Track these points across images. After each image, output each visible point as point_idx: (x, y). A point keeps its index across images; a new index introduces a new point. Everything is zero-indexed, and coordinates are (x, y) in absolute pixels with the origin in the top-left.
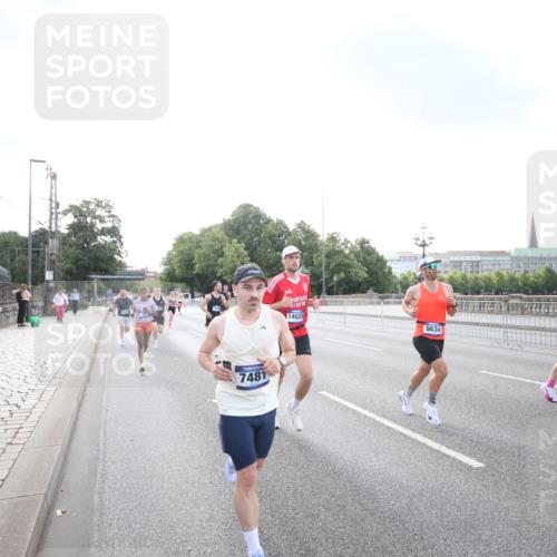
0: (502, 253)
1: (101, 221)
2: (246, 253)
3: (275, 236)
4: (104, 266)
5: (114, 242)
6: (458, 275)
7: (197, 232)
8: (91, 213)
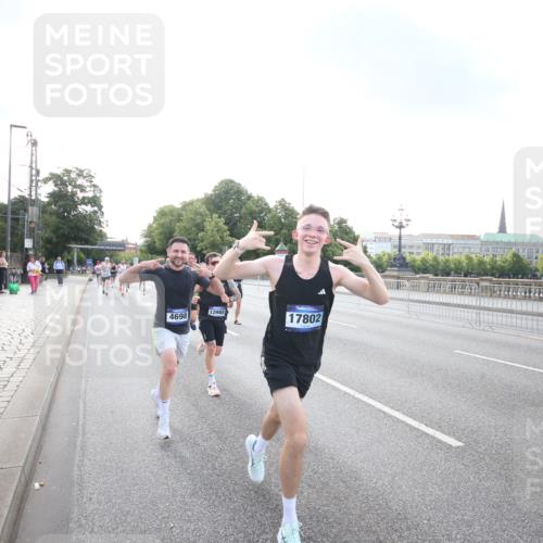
0: (472, 237)
1: (82, 190)
2: (226, 227)
3: (255, 212)
4: (84, 236)
5: (95, 212)
6: (430, 256)
7: (178, 206)
8: (72, 182)
